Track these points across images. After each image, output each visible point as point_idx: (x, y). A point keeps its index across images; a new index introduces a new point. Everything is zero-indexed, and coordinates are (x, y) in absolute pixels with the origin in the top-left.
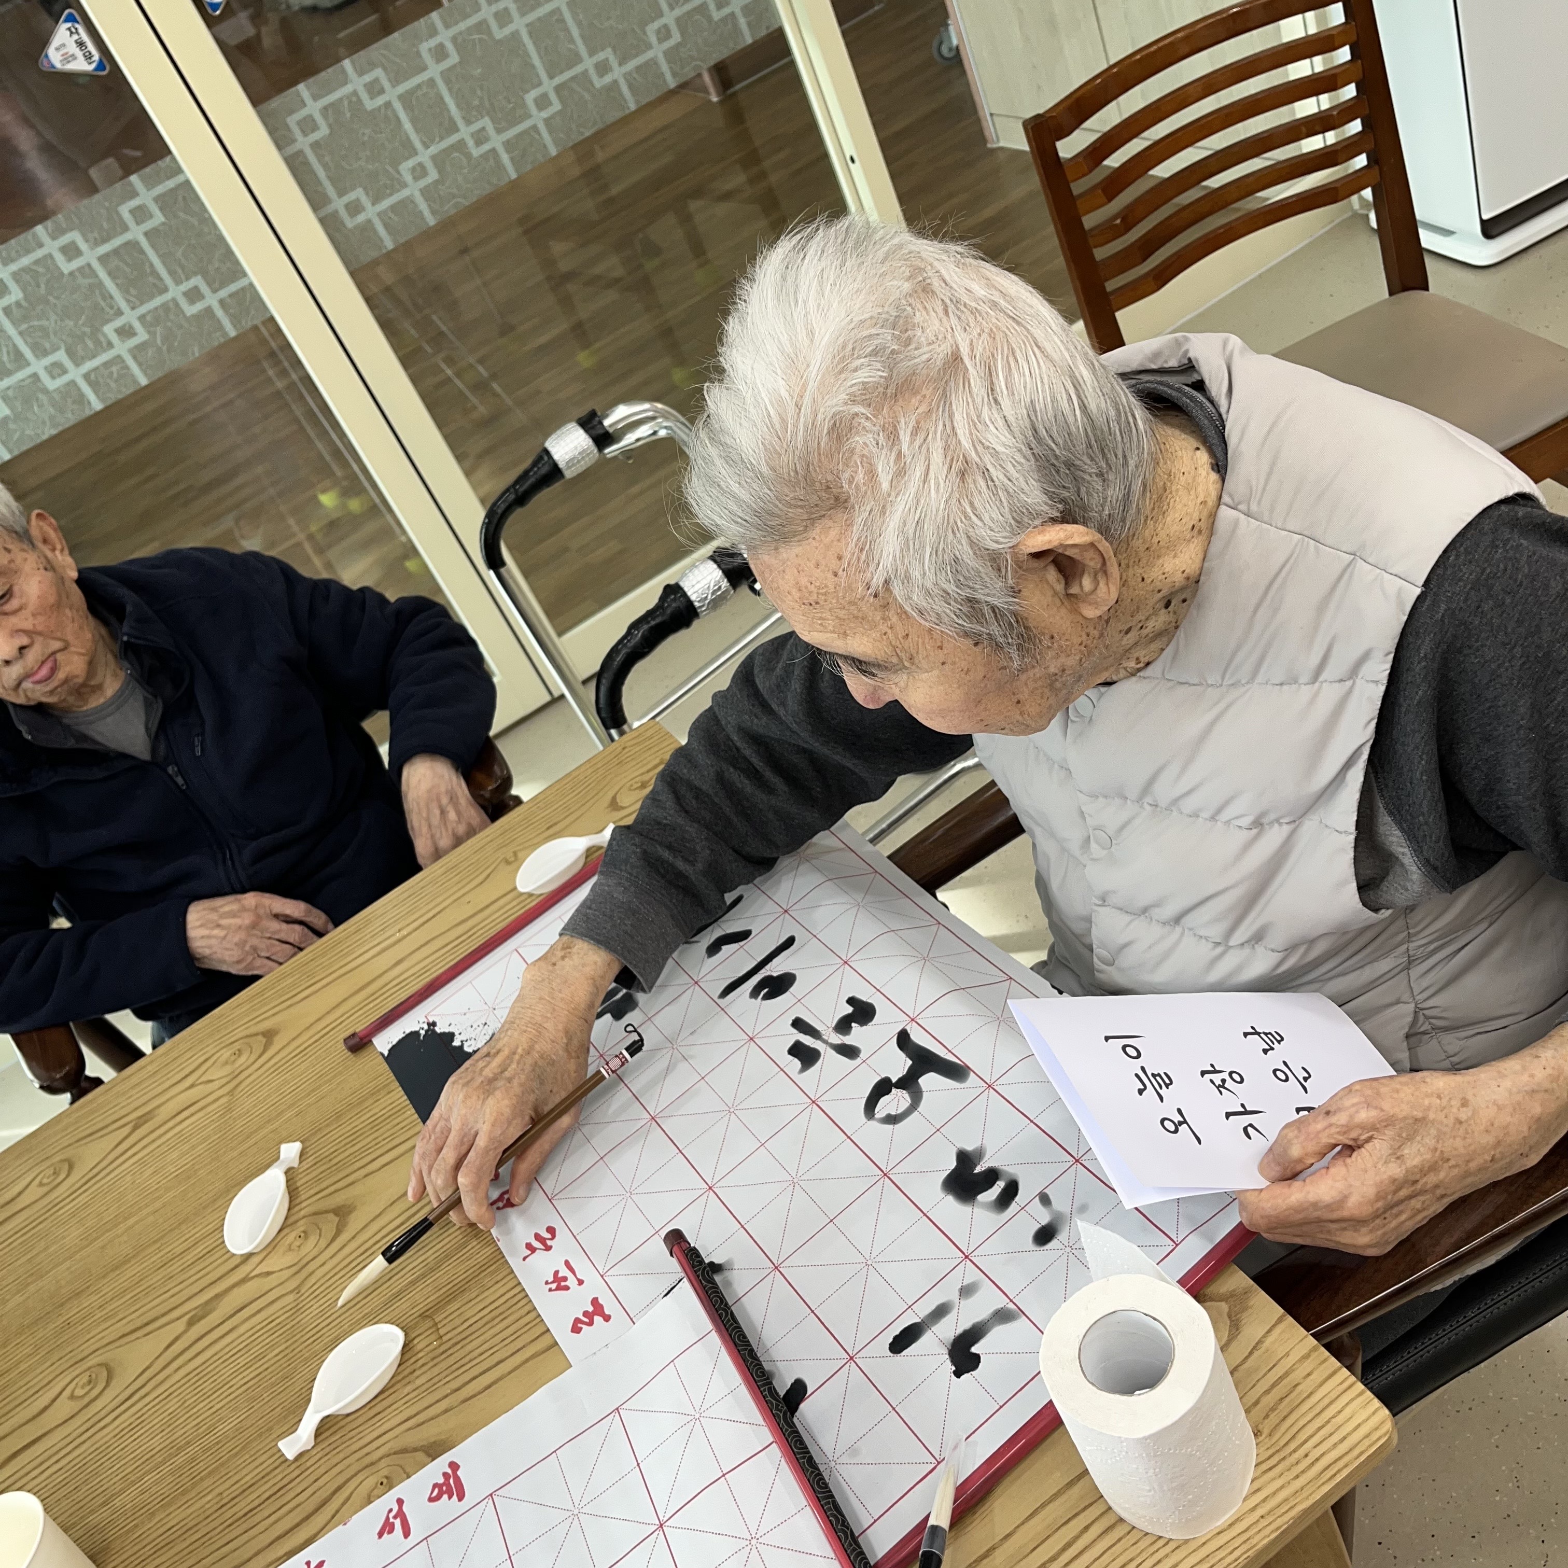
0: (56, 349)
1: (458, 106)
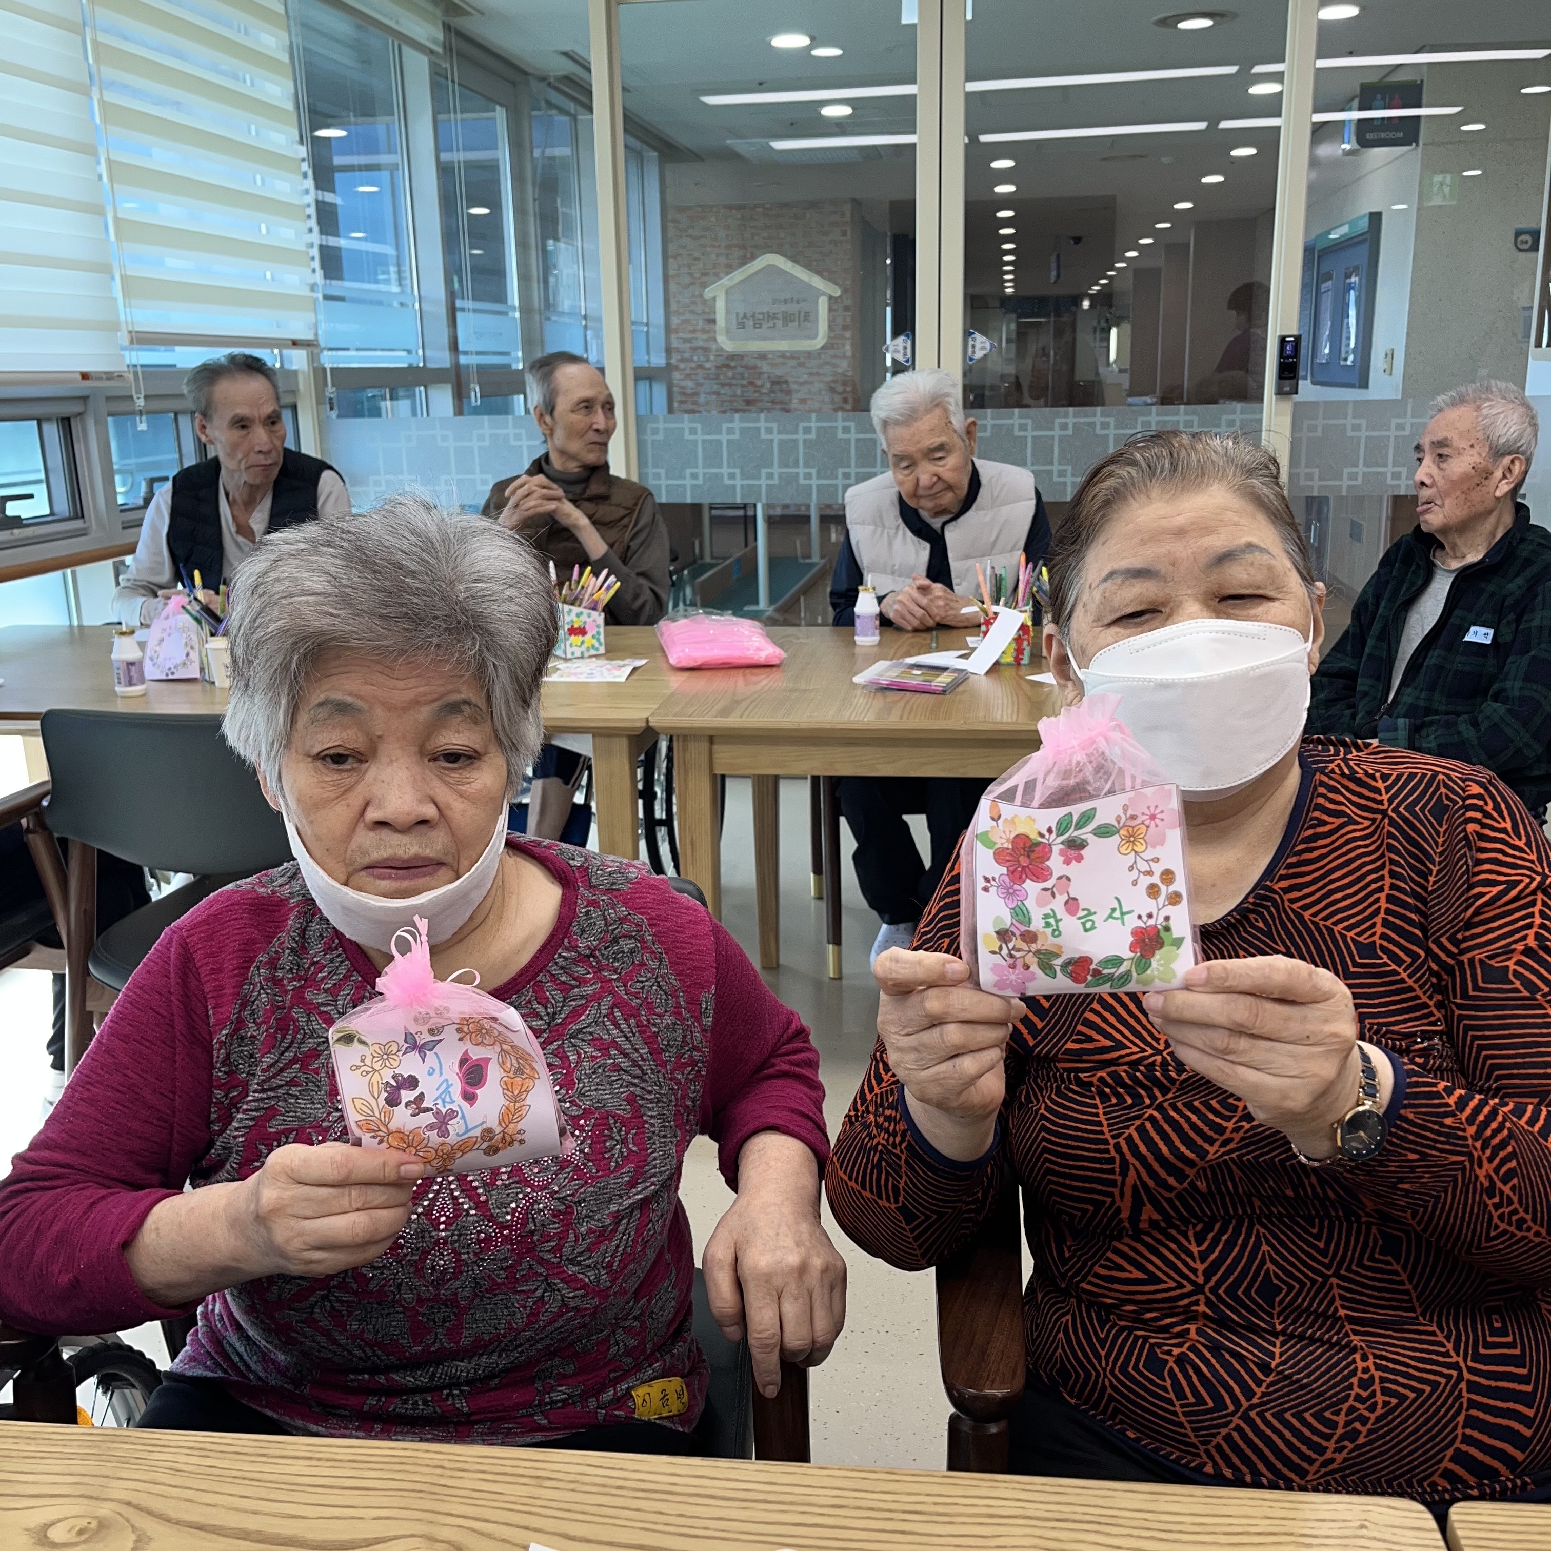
0: (813, 467)
1: (1059, 454)
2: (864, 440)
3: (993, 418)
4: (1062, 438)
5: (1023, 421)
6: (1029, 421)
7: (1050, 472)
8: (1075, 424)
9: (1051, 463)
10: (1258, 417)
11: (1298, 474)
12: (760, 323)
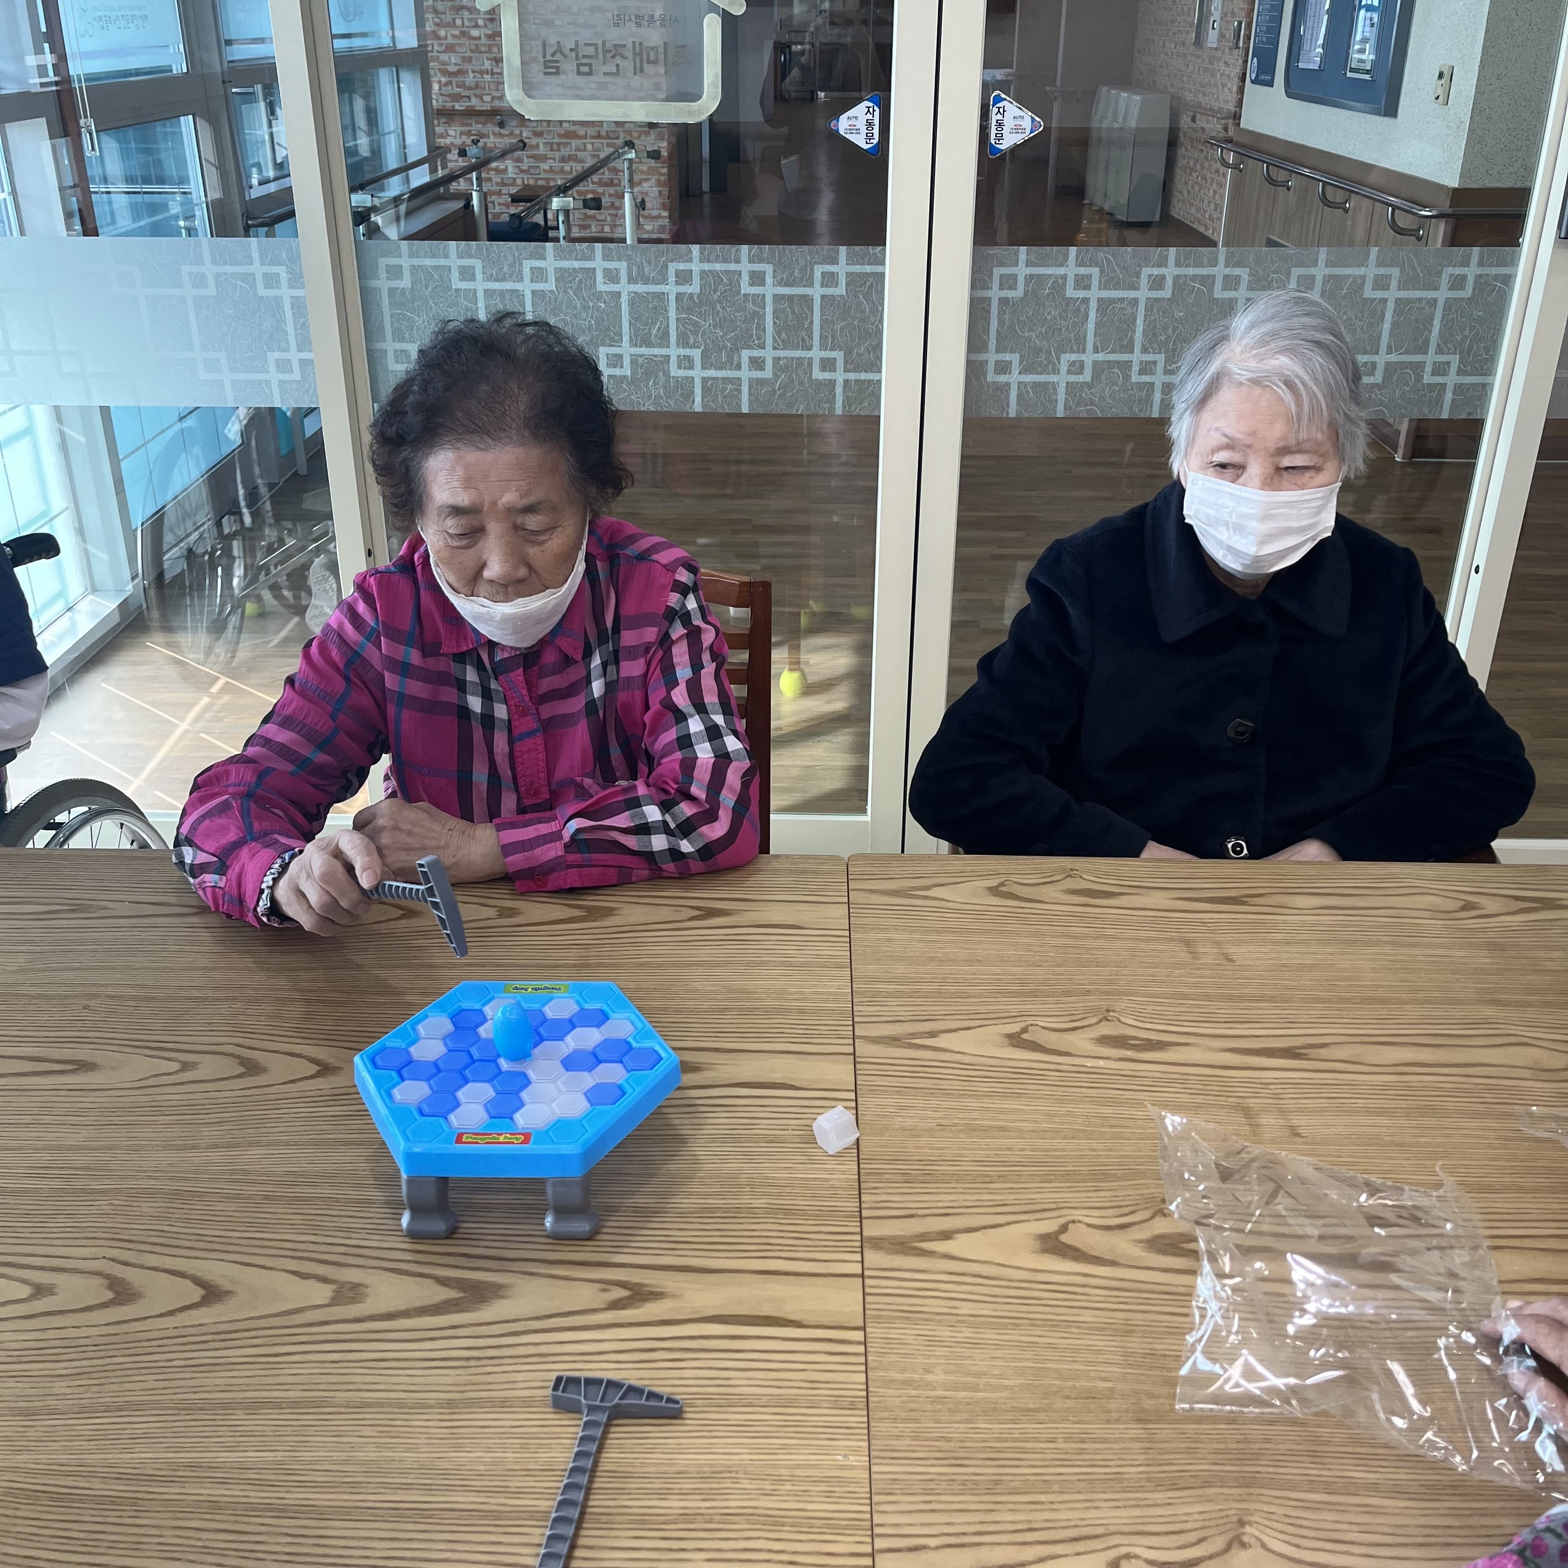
0: (695, 347)
1: (1144, 333)
2: (791, 298)
3: (1029, 264)
4: (1152, 304)
5: (1083, 271)
6: (1095, 271)
7: (1127, 366)
8: (1177, 278)
9: (1130, 349)
10: (1508, 271)
12: (590, 65)
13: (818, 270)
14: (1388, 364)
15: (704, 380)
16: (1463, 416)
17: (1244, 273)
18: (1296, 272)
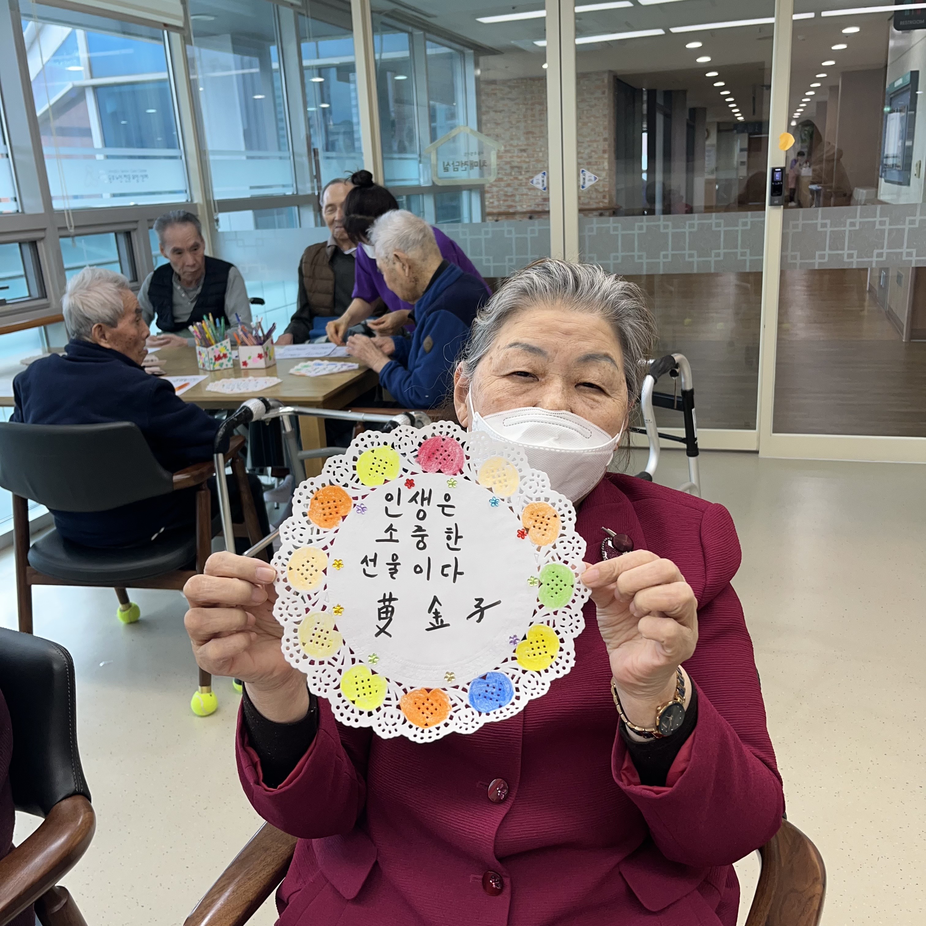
2: (520, 238)
3: (597, 223)
4: (639, 235)
5: (615, 225)
6: (619, 225)
8: (647, 226)
9: (634, 251)
10: (762, 219)
11: (786, 256)
12: (457, 168)
13: (529, 228)
14: (725, 253)
15: (494, 267)
16: (755, 271)
17: (670, 223)
18: (687, 223)
